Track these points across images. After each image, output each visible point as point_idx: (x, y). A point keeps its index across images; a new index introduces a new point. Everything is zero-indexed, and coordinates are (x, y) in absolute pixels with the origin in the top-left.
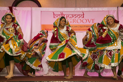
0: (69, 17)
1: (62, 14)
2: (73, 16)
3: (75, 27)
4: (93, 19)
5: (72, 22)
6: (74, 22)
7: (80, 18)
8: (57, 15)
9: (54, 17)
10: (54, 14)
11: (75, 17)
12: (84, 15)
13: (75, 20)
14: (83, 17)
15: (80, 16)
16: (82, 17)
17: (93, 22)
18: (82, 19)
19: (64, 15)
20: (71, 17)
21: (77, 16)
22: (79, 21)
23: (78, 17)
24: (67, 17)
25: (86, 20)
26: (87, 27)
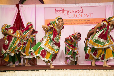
1: (63, 10)
3: (75, 21)
4: (91, 14)
5: (72, 17)
7: (79, 13)
8: (58, 11)
9: (56, 13)
10: (56, 10)
11: (74, 12)
12: (82, 10)
13: (75, 15)
14: (82, 12)
15: (79, 11)
17: (91, 17)
18: (81, 14)
19: (65, 11)
21: (76, 11)
22: (78, 16)
23: (78, 12)
24: (67, 12)
25: (85, 15)
26: (85, 20)
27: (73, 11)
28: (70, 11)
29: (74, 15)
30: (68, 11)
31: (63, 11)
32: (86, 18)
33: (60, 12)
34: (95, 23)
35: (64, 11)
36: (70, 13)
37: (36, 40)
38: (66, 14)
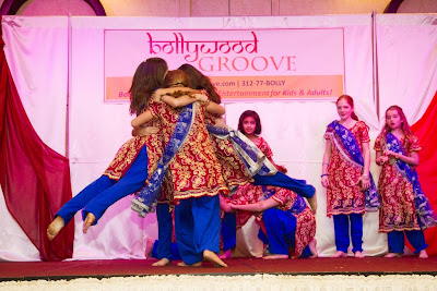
0: (205, 49)
1: (180, 39)
2: (218, 46)
3: (227, 84)
4: (289, 58)
5: (216, 67)
6: (222, 66)
7: (244, 54)
8: (162, 45)
9: (152, 52)
10: (151, 42)
11: (225, 48)
12: (256, 41)
13: (227, 60)
14: (255, 49)
15: (244, 45)
16: (251, 48)
17: (289, 69)
18: (250, 57)
19: (188, 42)
20: (213, 50)
21: (231, 45)
22: (240, 64)
23: (238, 48)
24: (197, 50)
25: (266, 61)
26: (268, 83)
27: (219, 44)
28: (208, 46)
29: (223, 61)
30: (200, 45)
31: (180, 44)
32: (271, 72)
33: (168, 48)
34: (306, 92)
35: (185, 44)
36: (209, 55)
37: (71, 161)
38: (193, 56)
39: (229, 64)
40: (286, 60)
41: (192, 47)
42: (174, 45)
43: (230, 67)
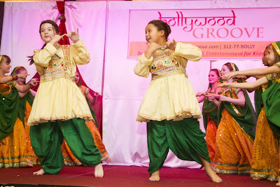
0: (198, 23)
1: (180, 16)
2: (207, 20)
3: (213, 47)
4: (258, 29)
5: (205, 35)
6: (210, 35)
7: (226, 26)
8: (168, 20)
10: (161, 17)
11: (212, 22)
12: (234, 17)
13: (213, 30)
14: (234, 23)
15: (226, 19)
16: (230, 22)
17: (258, 36)
18: (230, 28)
19: (186, 18)
20: (203, 23)
21: (216, 19)
22: (222, 33)
23: (221, 22)
24: (192, 23)
25: (241, 31)
26: (242, 47)
27: (208, 19)
28: (200, 20)
29: (211, 31)
30: (194, 20)
31: (180, 19)
32: (245, 39)
33: (172, 22)
35: (184, 19)
36: (201, 27)
38: (189, 27)
39: (215, 33)
40: (256, 30)
41: (189, 21)
42: (176, 20)
43: (215, 35)
